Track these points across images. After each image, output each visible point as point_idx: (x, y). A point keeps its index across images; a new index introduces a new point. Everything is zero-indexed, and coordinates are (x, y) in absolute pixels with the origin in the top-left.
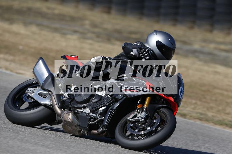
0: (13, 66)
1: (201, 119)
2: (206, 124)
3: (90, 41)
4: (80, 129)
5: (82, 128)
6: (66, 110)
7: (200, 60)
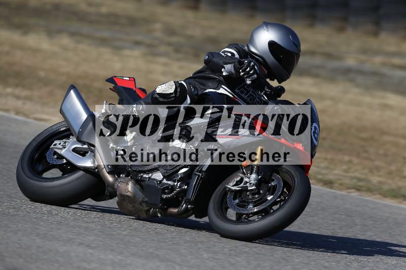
0: (28, 106)
1: (358, 189)
2: (368, 198)
3: (163, 60)
4: (149, 208)
5: (150, 205)
6: (121, 175)
7: (358, 86)
